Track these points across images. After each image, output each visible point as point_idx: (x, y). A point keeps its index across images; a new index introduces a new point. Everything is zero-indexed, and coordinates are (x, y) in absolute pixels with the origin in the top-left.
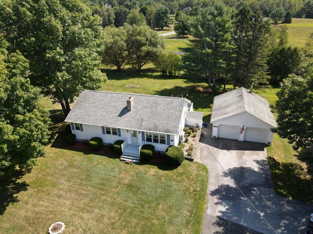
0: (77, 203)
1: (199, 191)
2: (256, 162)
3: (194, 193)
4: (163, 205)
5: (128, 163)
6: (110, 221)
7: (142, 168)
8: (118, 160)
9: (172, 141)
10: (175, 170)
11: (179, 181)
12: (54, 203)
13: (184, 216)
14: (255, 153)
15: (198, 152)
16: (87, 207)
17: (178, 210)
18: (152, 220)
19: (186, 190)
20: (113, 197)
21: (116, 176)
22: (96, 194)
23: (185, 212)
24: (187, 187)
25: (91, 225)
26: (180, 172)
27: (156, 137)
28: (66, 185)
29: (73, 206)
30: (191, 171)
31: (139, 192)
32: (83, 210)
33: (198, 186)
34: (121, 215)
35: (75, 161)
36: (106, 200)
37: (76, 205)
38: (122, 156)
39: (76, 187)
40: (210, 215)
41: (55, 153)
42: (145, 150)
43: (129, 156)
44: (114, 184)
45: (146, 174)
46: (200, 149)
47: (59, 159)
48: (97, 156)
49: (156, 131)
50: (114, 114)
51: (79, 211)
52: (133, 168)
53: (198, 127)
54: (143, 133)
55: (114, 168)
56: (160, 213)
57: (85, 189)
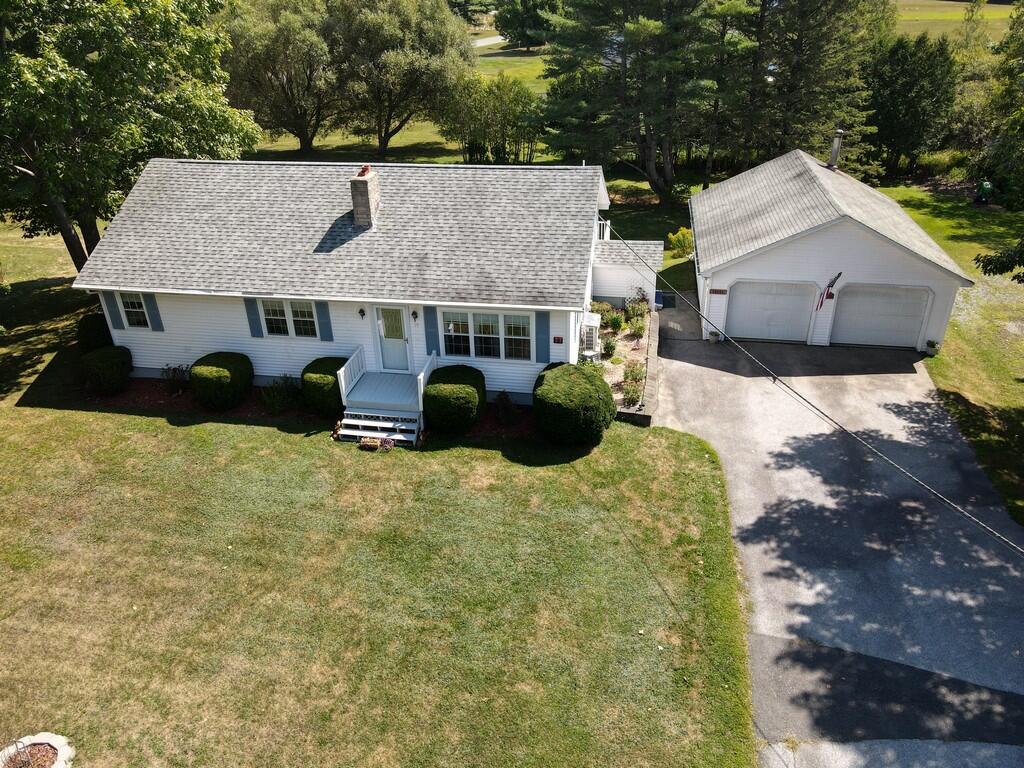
0: (138, 635)
1: (701, 541)
2: (894, 412)
3: (680, 549)
4: (555, 610)
5: (372, 449)
6: (305, 706)
7: (436, 464)
8: (325, 437)
9: (558, 340)
10: (579, 464)
11: (608, 505)
12: (20, 643)
13: (660, 653)
14: (887, 383)
15: (662, 393)
16: (189, 651)
17: (625, 629)
18: (512, 685)
19: (646, 541)
20: (313, 592)
21: (322, 505)
22: (230, 584)
23: (660, 633)
24: (647, 529)
25: (210, 735)
26: (601, 469)
27: (486, 328)
28: (84, 557)
29: (116, 652)
30: (650, 462)
31: (437, 562)
32: (165, 665)
33: (691, 519)
34: (358, 672)
35: (130, 455)
36: (279, 609)
37: (133, 644)
38: (345, 421)
39: (132, 562)
40: (771, 638)
41: (38, 430)
42: (446, 386)
43: (377, 419)
44: (315, 538)
45: (455, 485)
46: (667, 380)
47: (53, 451)
48: (232, 429)
49: (490, 300)
50: (299, 246)
51: (148, 672)
52: (394, 465)
53: (644, 299)
54: (430, 311)
55: (312, 473)
56: (545, 645)
57: (175, 569)
